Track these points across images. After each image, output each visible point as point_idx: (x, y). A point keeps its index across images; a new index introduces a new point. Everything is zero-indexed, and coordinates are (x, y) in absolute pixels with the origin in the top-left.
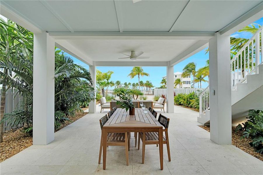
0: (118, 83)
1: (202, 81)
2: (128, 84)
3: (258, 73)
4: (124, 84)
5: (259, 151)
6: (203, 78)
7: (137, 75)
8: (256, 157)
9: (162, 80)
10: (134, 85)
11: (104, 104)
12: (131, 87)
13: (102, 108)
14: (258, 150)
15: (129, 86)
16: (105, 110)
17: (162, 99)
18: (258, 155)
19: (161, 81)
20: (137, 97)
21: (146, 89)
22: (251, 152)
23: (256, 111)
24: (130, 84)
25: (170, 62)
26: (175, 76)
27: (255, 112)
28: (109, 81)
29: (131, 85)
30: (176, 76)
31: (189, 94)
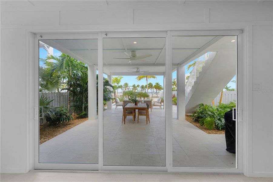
0: (126, 85)
2: (136, 86)
4: (133, 86)
7: (146, 78)
10: (142, 87)
11: (119, 103)
12: (139, 90)
13: (117, 106)
15: (138, 88)
16: (118, 107)
21: (155, 91)
24: (138, 86)
28: (119, 85)
29: (140, 87)
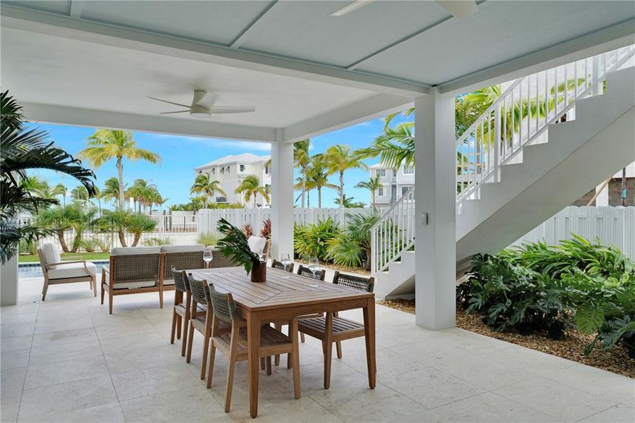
1: (322, 188)
3: (499, 180)
5: (498, 329)
6: (326, 175)
8: (499, 339)
9: (198, 180)
11: (59, 267)
14: (498, 327)
17: (260, 241)
18: (499, 336)
19: (193, 183)
20: (136, 240)
22: (489, 334)
23: (483, 256)
25: (283, 129)
26: (239, 167)
27: (481, 258)
30: (242, 167)
31: (316, 225)
